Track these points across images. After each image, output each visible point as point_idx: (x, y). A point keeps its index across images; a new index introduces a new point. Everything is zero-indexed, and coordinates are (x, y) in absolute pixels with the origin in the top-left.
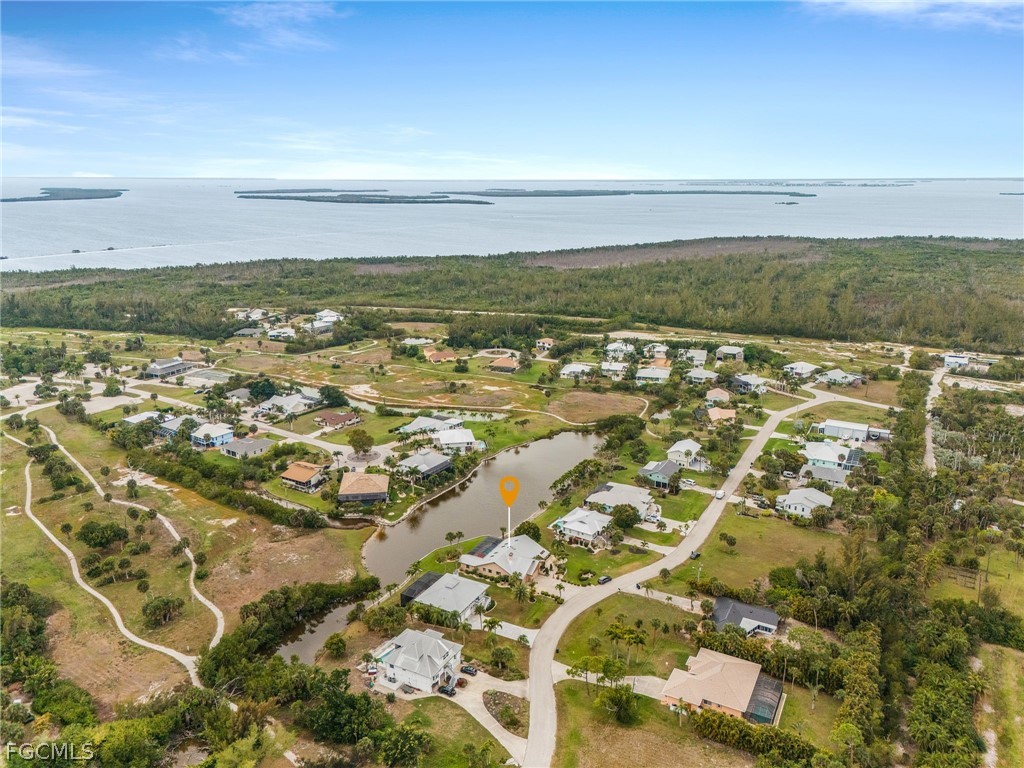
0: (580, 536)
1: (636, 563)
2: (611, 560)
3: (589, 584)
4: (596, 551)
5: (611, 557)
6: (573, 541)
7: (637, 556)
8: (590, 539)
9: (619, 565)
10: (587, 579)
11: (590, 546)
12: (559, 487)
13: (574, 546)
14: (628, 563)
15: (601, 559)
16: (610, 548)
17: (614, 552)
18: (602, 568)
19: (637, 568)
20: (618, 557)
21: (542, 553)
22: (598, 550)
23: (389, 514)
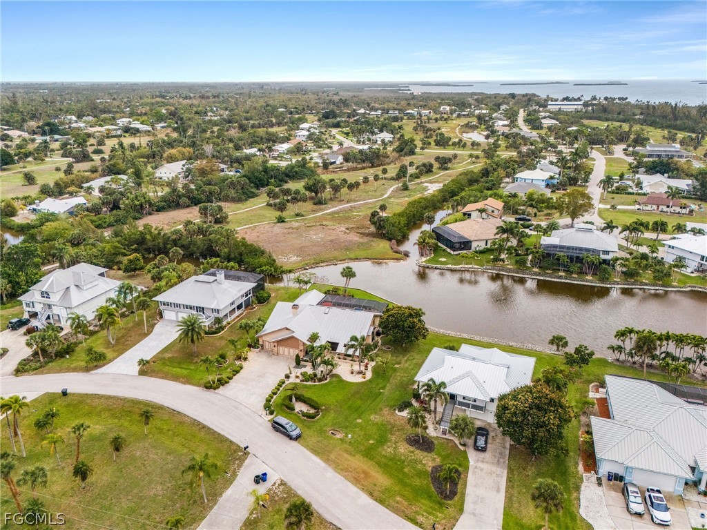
23: (440, 259)
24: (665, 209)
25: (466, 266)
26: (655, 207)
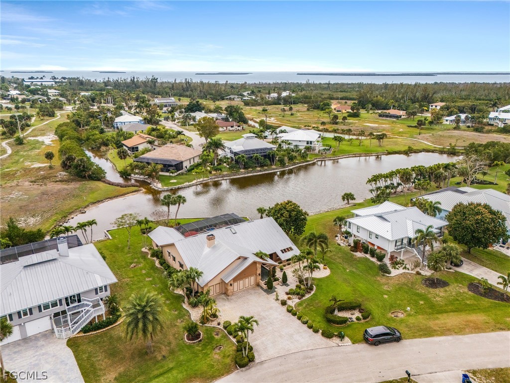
0: (373, 240)
1: (479, 318)
2: (420, 296)
3: (341, 337)
4: (394, 272)
5: (422, 290)
6: (358, 246)
7: (486, 302)
8: (390, 248)
9: (435, 309)
10: (344, 321)
11: (387, 261)
12: (382, 184)
13: (359, 255)
14: (457, 310)
15: (400, 288)
16: (427, 273)
17: (433, 283)
18: (392, 307)
19: (478, 329)
20: (439, 295)
21: (284, 251)
22: (401, 271)
23: (171, 181)
24: (231, 129)
25: (199, 180)
26: (225, 128)
